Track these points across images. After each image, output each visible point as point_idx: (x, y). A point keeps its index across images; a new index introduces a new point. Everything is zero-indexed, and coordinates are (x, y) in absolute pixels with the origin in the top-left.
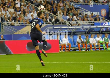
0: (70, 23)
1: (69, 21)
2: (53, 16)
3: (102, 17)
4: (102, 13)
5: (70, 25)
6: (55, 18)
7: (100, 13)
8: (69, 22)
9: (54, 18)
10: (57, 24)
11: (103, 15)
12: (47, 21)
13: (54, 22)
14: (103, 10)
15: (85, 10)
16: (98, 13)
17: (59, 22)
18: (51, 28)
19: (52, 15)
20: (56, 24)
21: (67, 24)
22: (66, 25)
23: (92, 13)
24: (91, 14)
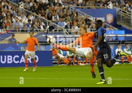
0: (68, 31)
1: (67, 28)
2: (48, 22)
3: (108, 23)
4: (108, 19)
5: (68, 33)
6: (50, 24)
7: (106, 19)
8: (66, 30)
9: (48, 25)
10: (52, 31)
11: (109, 21)
12: (40, 28)
13: (49, 29)
14: (109, 15)
15: (87, 15)
16: (103, 19)
17: (55, 29)
18: (44, 36)
19: (46, 21)
20: (50, 32)
21: (64, 32)
22: (63, 34)
23: (95, 18)
24: (94, 20)
